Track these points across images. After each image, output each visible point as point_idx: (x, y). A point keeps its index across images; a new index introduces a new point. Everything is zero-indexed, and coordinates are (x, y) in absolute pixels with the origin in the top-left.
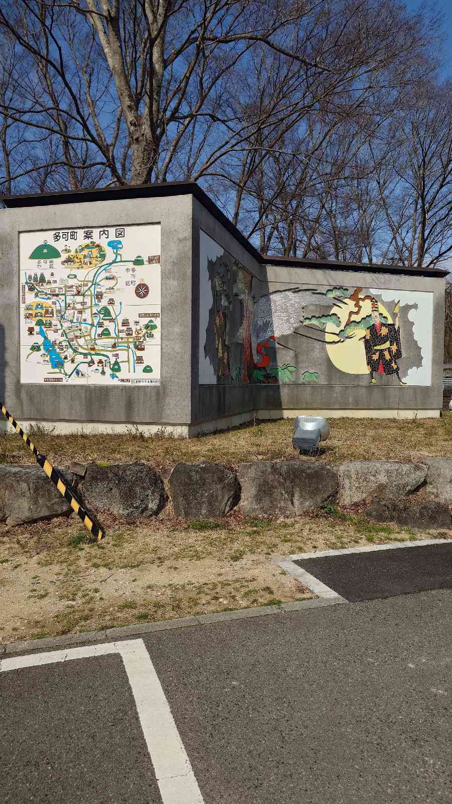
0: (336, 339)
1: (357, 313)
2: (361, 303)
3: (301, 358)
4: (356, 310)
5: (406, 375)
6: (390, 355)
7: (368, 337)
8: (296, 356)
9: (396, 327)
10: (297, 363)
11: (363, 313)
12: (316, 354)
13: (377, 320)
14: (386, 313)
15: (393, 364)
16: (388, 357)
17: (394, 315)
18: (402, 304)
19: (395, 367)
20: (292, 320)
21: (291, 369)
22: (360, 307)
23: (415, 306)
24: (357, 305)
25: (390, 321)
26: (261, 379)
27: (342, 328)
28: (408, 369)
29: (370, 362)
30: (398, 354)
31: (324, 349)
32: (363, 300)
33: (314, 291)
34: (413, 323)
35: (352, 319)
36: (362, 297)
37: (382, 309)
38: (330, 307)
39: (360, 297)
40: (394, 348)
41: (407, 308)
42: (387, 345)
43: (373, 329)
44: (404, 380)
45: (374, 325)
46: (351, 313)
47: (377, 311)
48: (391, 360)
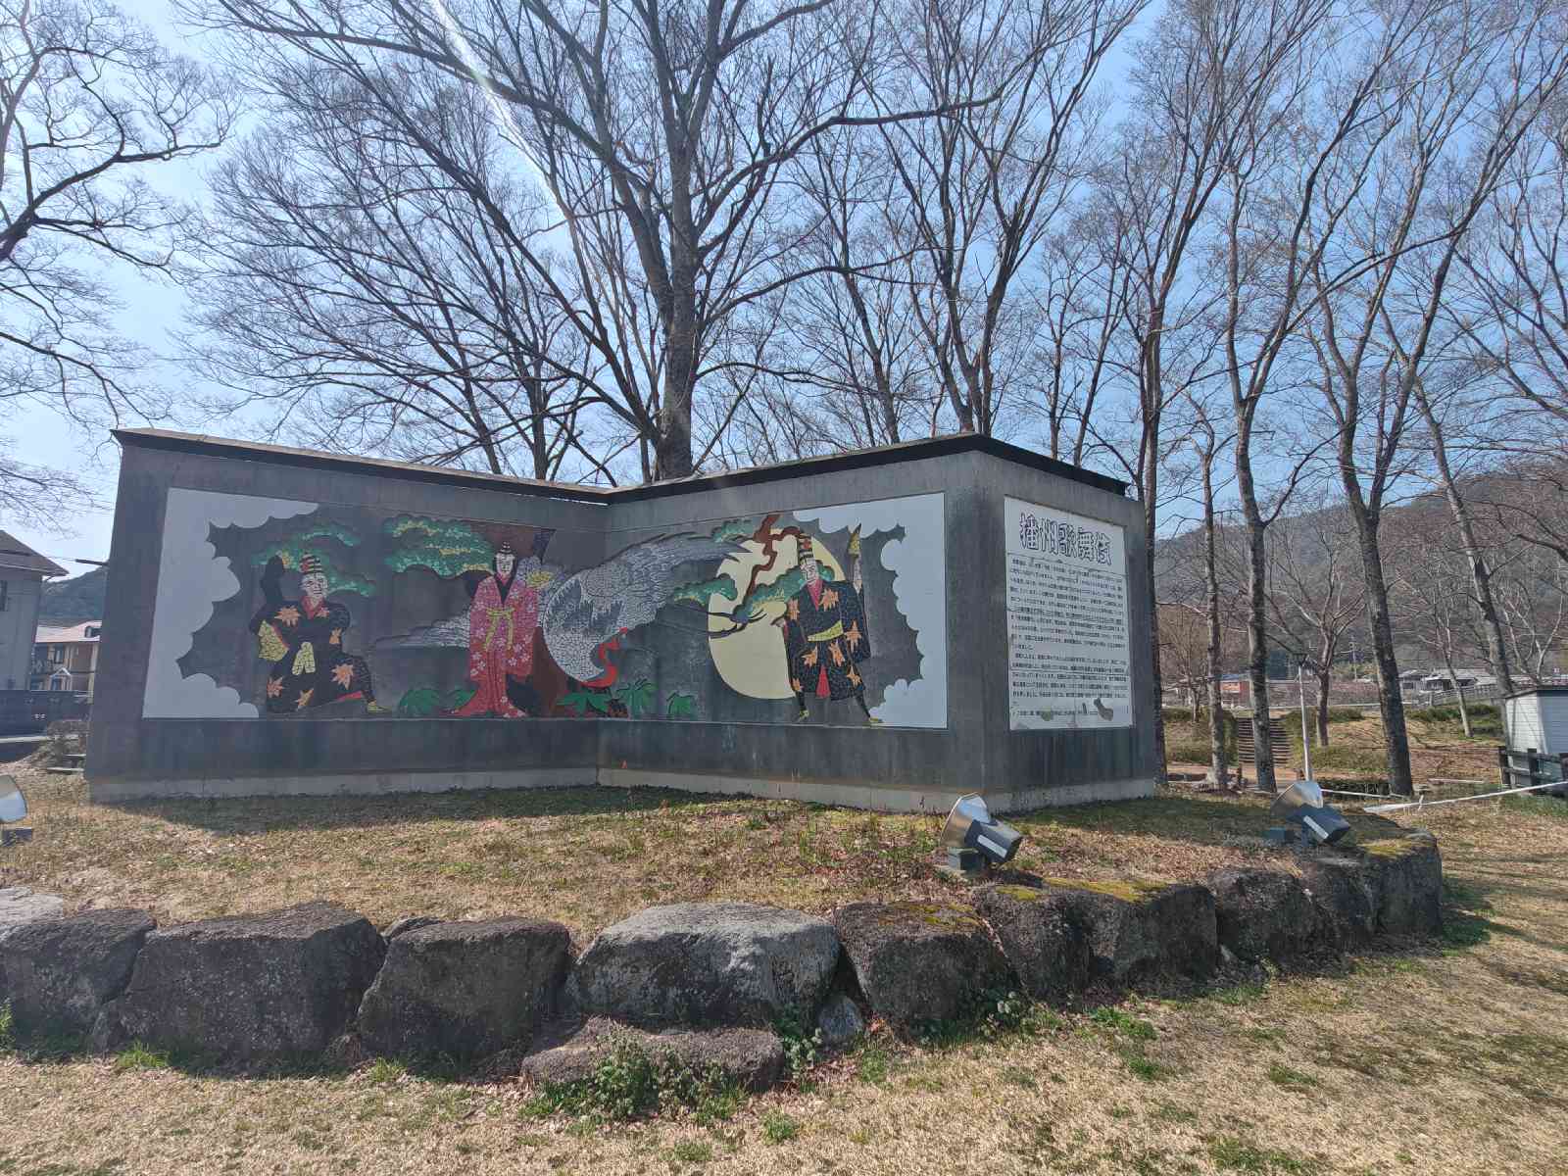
0: (729, 624)
1: (768, 567)
2: (776, 545)
3: (666, 667)
4: (765, 560)
5: (879, 699)
6: (844, 652)
7: (794, 617)
8: (658, 664)
9: (857, 589)
10: (658, 676)
11: (781, 566)
12: (691, 658)
13: (811, 577)
14: (829, 560)
15: (851, 675)
16: (838, 657)
17: (847, 561)
18: (864, 534)
19: (856, 680)
20: (656, 597)
21: (650, 689)
22: (774, 555)
23: (898, 533)
24: (768, 550)
25: (839, 576)
26: (605, 708)
27: (739, 601)
28: (883, 686)
29: (796, 670)
30: (862, 651)
31: (705, 647)
32: (780, 538)
33: (690, 536)
34: (893, 574)
35: (757, 582)
36: (778, 531)
37: (819, 550)
38: (718, 562)
39: (773, 532)
40: (854, 636)
41: (879, 538)
42: (837, 629)
43: (804, 596)
44: (874, 712)
45: (806, 586)
46: (756, 569)
47: (811, 556)
48: (846, 667)
